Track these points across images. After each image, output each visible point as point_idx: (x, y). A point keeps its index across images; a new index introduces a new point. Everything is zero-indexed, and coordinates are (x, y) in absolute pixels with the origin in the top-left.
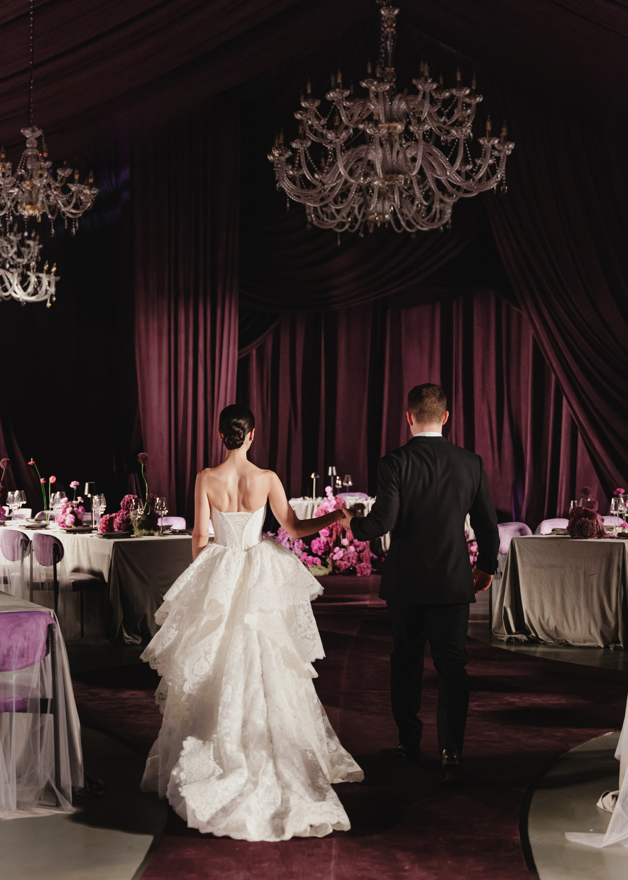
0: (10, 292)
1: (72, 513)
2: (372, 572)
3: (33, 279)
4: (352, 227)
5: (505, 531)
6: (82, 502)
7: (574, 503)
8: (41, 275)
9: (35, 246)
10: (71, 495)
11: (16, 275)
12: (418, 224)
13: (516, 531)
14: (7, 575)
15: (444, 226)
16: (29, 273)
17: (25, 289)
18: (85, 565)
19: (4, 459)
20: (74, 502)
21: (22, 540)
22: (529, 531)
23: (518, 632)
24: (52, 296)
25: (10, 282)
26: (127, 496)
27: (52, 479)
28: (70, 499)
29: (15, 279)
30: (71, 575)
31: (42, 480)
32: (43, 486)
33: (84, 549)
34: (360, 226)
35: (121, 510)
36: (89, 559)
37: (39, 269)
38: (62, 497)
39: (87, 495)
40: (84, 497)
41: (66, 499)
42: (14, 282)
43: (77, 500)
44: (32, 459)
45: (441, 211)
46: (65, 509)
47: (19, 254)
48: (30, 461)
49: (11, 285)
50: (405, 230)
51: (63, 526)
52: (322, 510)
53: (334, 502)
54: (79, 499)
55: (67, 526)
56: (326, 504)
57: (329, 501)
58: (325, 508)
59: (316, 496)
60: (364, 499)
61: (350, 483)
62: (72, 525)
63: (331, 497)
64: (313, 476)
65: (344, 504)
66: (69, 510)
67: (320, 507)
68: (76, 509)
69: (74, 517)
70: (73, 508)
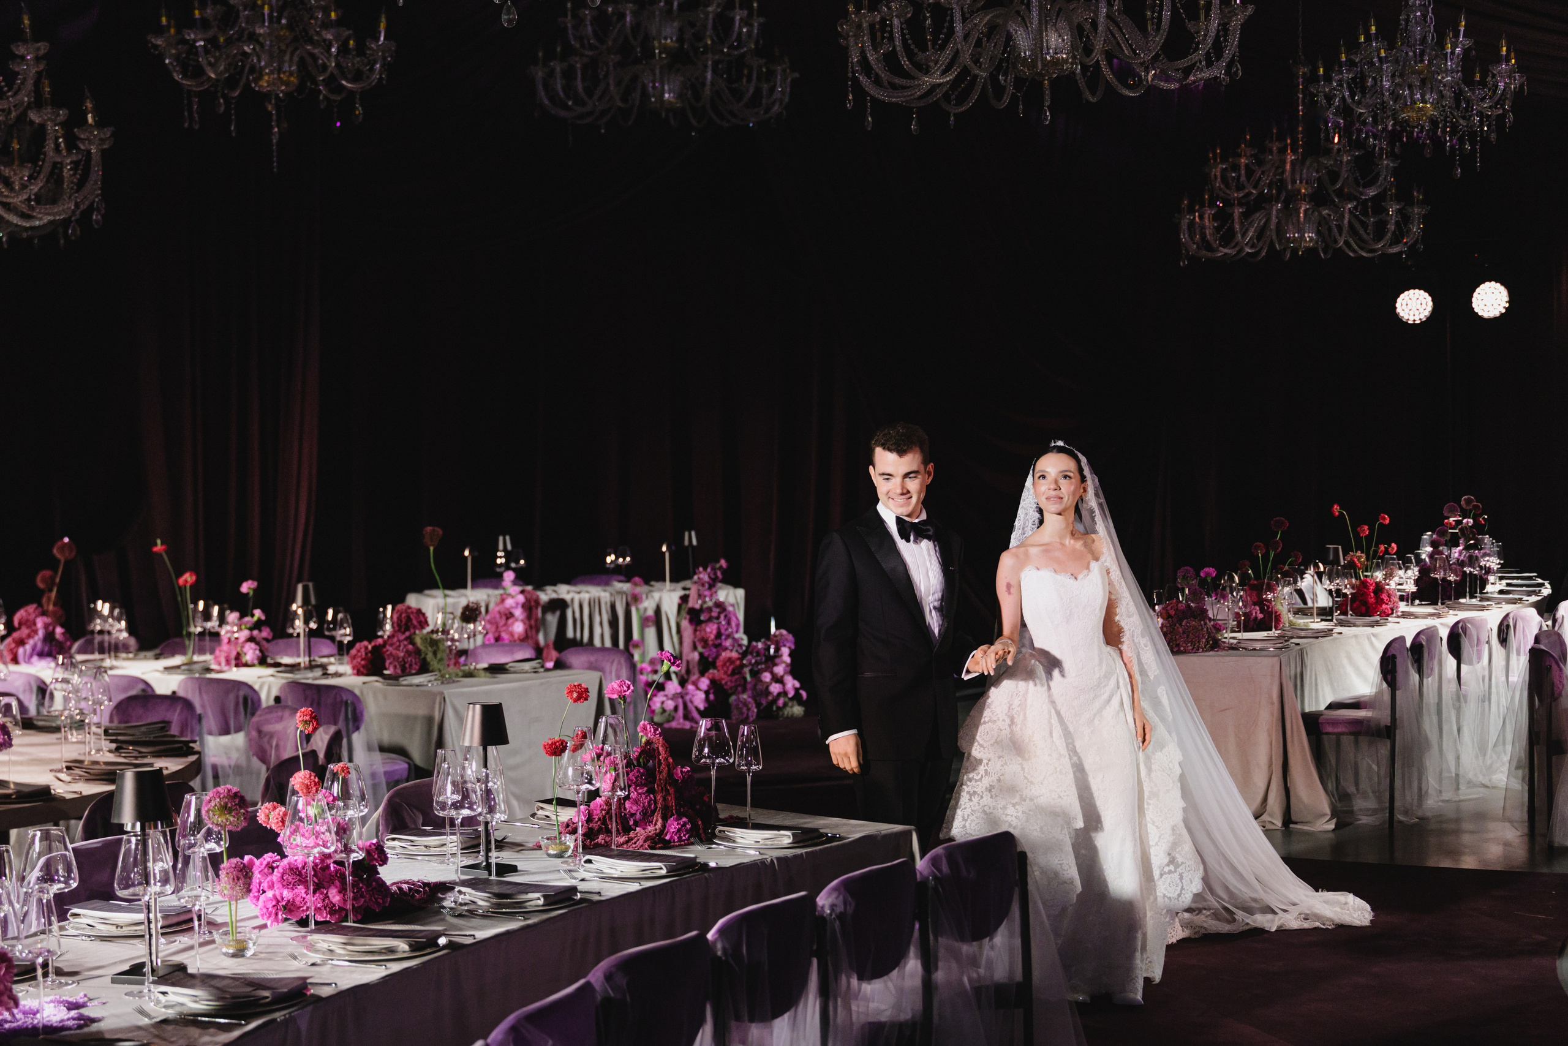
28: (243, 614)
41: (234, 614)
43: (253, 615)
44: (159, 542)
48: (155, 545)
51: (237, 666)
52: (500, 613)
53: (521, 598)
54: (258, 613)
55: (246, 665)
56: (510, 602)
57: (513, 597)
58: (508, 609)
59: (473, 587)
60: (564, 591)
61: (522, 562)
62: (256, 662)
63: (514, 590)
64: (467, 553)
65: (537, 601)
66: (245, 634)
67: (498, 609)
68: (255, 632)
69: (258, 647)
70: (251, 629)
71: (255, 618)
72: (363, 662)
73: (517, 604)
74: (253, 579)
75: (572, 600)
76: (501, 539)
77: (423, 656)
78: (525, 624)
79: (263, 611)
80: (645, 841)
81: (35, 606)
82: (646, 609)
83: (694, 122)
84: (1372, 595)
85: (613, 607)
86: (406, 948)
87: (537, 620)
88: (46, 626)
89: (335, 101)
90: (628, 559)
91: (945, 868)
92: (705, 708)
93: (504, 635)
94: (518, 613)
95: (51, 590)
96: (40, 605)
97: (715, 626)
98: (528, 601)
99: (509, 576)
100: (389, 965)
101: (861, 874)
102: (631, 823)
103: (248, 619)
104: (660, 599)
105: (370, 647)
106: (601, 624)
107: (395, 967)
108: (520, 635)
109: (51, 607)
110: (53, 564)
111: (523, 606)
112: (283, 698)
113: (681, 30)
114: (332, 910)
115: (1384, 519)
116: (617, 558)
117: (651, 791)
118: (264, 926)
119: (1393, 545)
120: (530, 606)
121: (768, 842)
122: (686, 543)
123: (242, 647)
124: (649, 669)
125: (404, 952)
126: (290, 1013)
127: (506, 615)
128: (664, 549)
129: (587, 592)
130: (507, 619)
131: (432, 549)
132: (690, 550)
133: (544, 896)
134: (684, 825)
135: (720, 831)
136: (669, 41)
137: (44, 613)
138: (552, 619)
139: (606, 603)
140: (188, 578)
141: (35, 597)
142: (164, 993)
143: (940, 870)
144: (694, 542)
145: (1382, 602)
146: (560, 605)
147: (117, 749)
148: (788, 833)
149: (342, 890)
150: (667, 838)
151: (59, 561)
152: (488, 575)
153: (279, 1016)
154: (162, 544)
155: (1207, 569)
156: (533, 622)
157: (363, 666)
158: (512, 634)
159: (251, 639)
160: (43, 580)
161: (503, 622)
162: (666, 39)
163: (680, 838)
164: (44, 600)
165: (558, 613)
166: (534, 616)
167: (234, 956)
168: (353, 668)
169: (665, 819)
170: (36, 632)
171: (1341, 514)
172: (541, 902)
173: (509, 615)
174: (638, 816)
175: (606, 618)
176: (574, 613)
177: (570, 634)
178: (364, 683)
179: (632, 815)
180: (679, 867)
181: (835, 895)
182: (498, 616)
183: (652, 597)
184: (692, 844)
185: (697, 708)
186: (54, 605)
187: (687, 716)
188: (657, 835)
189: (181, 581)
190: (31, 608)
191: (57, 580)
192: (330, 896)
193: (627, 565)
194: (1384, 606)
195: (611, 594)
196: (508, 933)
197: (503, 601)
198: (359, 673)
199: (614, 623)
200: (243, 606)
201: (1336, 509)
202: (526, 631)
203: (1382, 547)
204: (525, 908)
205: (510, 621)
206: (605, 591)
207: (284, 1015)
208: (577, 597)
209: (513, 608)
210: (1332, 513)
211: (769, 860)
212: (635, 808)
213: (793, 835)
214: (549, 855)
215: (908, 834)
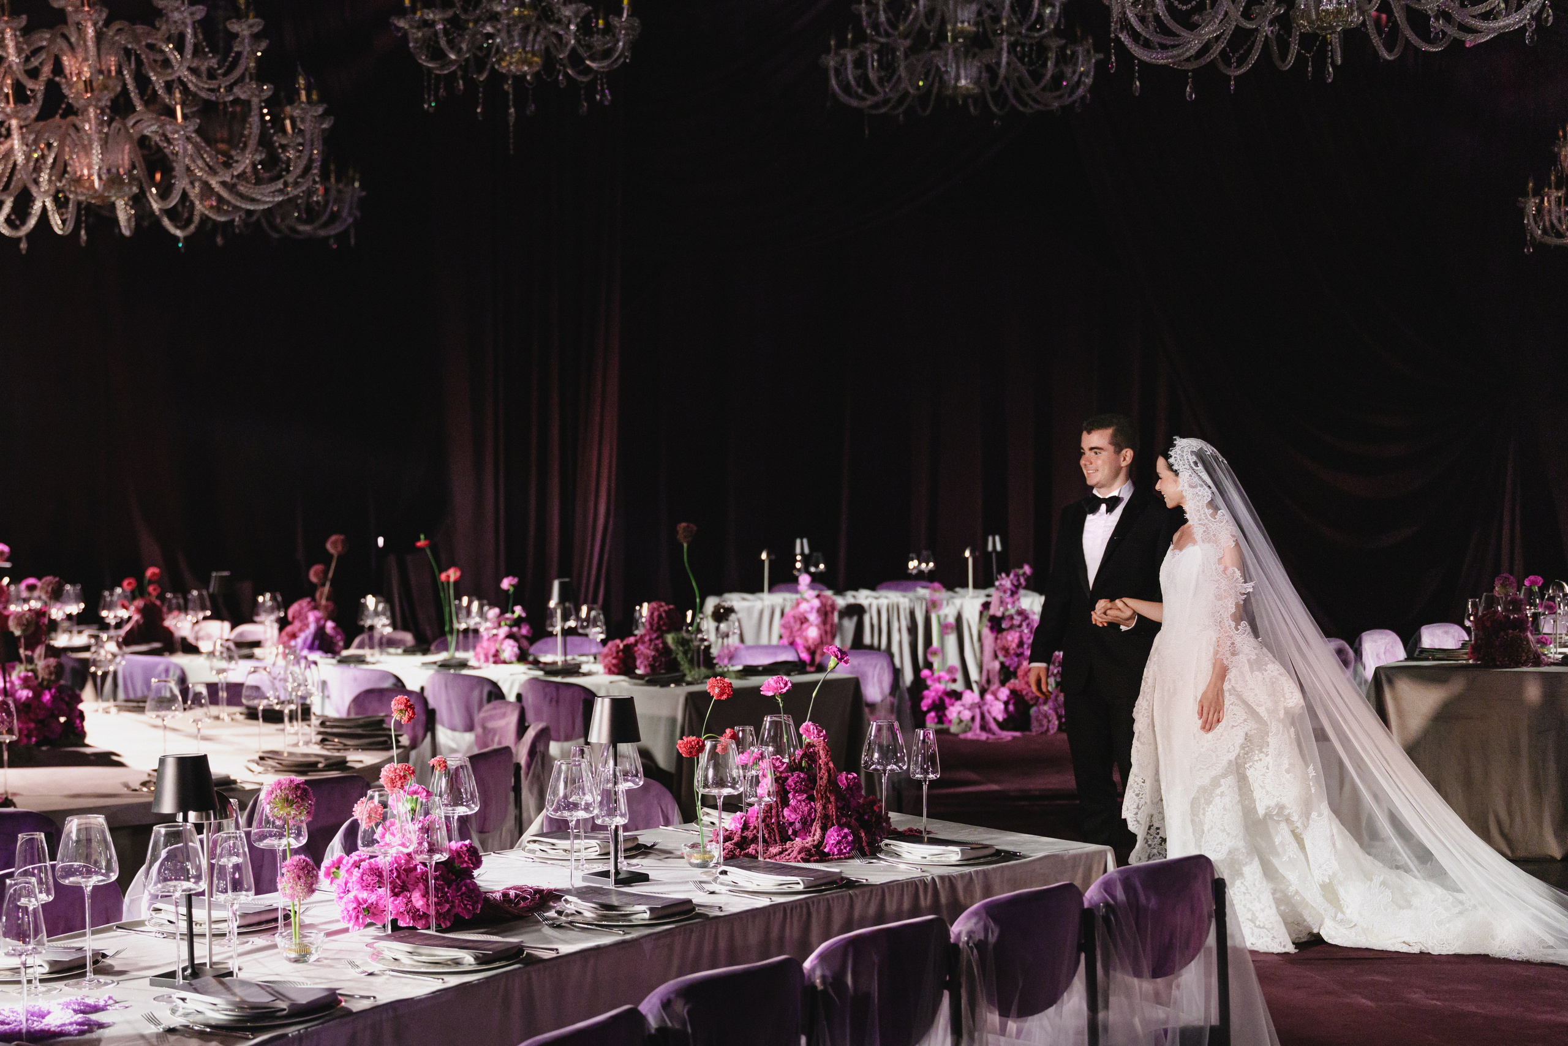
28: (503, 611)
41: (493, 610)
43: (513, 612)
44: (422, 537)
48: (419, 539)
51: (495, 662)
52: (794, 617)
53: (816, 603)
54: (518, 611)
55: (504, 662)
56: (804, 606)
57: (807, 601)
58: (803, 614)
59: (770, 590)
60: (864, 597)
61: (822, 566)
62: (514, 659)
63: (810, 594)
64: (764, 556)
65: (833, 607)
66: (503, 631)
67: (792, 613)
68: (515, 629)
69: (516, 644)
70: (511, 626)
71: (516, 615)
72: (614, 661)
73: (812, 608)
74: (514, 576)
75: (870, 605)
76: (798, 542)
77: (674, 655)
78: (819, 629)
79: (524, 609)
80: (799, 853)
81: (308, 599)
82: (946, 616)
83: (994, 109)
85: (912, 614)
86: (472, 960)
87: (832, 625)
88: (318, 620)
89: (582, 82)
90: (931, 565)
91: (1120, 894)
92: (1004, 720)
93: (799, 640)
94: (813, 617)
96: (314, 599)
97: (1017, 635)
98: (823, 605)
99: (804, 580)
100: (446, 978)
101: (1008, 897)
102: (790, 832)
103: (508, 615)
104: (962, 606)
105: (621, 646)
106: (900, 630)
107: (453, 981)
108: (814, 639)
109: (323, 602)
110: (326, 558)
111: (819, 611)
112: (524, 695)
113: (979, 13)
114: (416, 915)
116: (920, 563)
117: (811, 798)
118: (346, 930)
120: (825, 612)
121: (935, 859)
122: (990, 548)
123: (502, 644)
124: (947, 677)
125: (470, 965)
126: (306, 1028)
127: (800, 619)
128: (967, 554)
129: (887, 597)
130: (802, 623)
131: (685, 545)
132: (994, 555)
133: (652, 910)
134: (846, 836)
135: (886, 845)
136: (966, 24)
137: (315, 608)
138: (849, 625)
139: (905, 609)
140: (453, 574)
141: (308, 591)
142: (183, 1000)
143: (1114, 897)
144: (999, 548)
146: (856, 611)
147: (323, 741)
148: (957, 849)
149: (425, 895)
150: (826, 850)
151: (331, 556)
152: (784, 578)
153: (292, 1031)
154: (426, 539)
155: (1532, 578)
156: (828, 628)
157: (614, 665)
158: (806, 640)
159: (510, 636)
160: (316, 574)
161: (797, 626)
162: (963, 22)
163: (840, 852)
164: (318, 595)
165: (855, 619)
166: (829, 622)
167: (296, 961)
168: (605, 667)
169: (824, 829)
170: (307, 626)
172: (647, 916)
173: (803, 620)
174: (798, 825)
175: (904, 624)
176: (871, 618)
177: (867, 640)
178: (611, 682)
179: (792, 824)
180: (819, 882)
181: (974, 920)
182: (792, 621)
183: (953, 603)
184: (852, 858)
185: (995, 719)
186: (328, 599)
187: (984, 727)
188: (814, 846)
189: (443, 576)
190: (304, 602)
191: (330, 575)
192: (413, 899)
193: (930, 571)
195: (911, 600)
196: (598, 948)
197: (798, 604)
198: (610, 672)
199: (913, 630)
200: (503, 602)
202: (821, 637)
204: (630, 921)
205: (805, 626)
206: (904, 597)
207: (299, 1030)
208: (875, 603)
209: (807, 612)
211: (929, 878)
212: (793, 816)
213: (962, 851)
214: (692, 865)
215: (1104, 854)
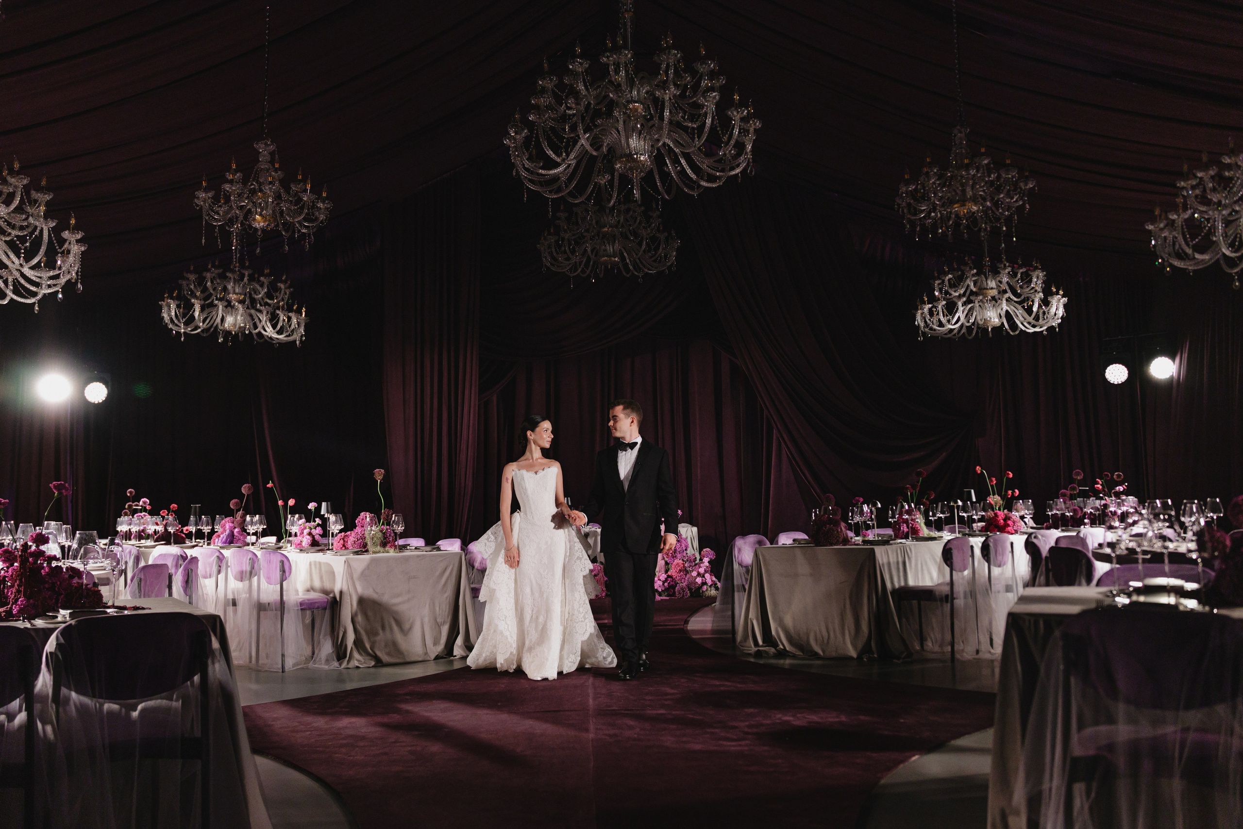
0: (260, 329)
1: (310, 534)
2: (607, 595)
3: (282, 317)
4: (583, 271)
5: (745, 543)
6: (320, 523)
7: (815, 512)
8: (290, 314)
9: (286, 288)
10: (309, 516)
11: (265, 313)
12: (644, 266)
13: (754, 544)
14: (236, 598)
15: (669, 267)
16: (278, 312)
17: (274, 327)
18: (317, 584)
19: (245, 485)
20: (313, 523)
21: (250, 559)
22: (768, 542)
23: (764, 645)
24: (302, 336)
25: (259, 319)
26: (363, 513)
27: (291, 502)
28: (308, 521)
29: (264, 318)
30: (304, 595)
31: (280, 503)
32: (281, 508)
33: (316, 568)
34: (591, 272)
35: (357, 528)
36: (321, 578)
37: (290, 310)
38: (300, 518)
39: (324, 515)
40: (322, 517)
41: (303, 520)
42: (263, 318)
43: (315, 521)
45: (666, 256)
46: (303, 530)
47: (269, 295)
48: (269, 483)
49: (260, 321)
50: (633, 274)
68: (313, 531)
70: (311, 529)
71: (316, 523)
84: (1002, 521)
88: (231, 527)
95: (238, 510)
115: (1009, 474)
119: (1016, 490)
145: (1008, 525)
160: (233, 505)
164: (233, 515)
170: (226, 531)
171: (982, 472)
189: (278, 504)
194: (1009, 528)
201: (978, 469)
203: (1010, 492)
210: (975, 471)
